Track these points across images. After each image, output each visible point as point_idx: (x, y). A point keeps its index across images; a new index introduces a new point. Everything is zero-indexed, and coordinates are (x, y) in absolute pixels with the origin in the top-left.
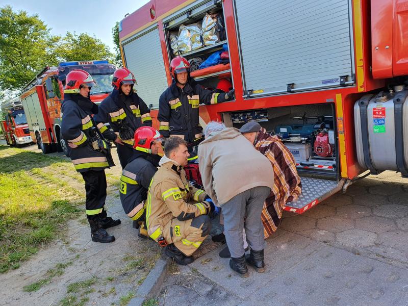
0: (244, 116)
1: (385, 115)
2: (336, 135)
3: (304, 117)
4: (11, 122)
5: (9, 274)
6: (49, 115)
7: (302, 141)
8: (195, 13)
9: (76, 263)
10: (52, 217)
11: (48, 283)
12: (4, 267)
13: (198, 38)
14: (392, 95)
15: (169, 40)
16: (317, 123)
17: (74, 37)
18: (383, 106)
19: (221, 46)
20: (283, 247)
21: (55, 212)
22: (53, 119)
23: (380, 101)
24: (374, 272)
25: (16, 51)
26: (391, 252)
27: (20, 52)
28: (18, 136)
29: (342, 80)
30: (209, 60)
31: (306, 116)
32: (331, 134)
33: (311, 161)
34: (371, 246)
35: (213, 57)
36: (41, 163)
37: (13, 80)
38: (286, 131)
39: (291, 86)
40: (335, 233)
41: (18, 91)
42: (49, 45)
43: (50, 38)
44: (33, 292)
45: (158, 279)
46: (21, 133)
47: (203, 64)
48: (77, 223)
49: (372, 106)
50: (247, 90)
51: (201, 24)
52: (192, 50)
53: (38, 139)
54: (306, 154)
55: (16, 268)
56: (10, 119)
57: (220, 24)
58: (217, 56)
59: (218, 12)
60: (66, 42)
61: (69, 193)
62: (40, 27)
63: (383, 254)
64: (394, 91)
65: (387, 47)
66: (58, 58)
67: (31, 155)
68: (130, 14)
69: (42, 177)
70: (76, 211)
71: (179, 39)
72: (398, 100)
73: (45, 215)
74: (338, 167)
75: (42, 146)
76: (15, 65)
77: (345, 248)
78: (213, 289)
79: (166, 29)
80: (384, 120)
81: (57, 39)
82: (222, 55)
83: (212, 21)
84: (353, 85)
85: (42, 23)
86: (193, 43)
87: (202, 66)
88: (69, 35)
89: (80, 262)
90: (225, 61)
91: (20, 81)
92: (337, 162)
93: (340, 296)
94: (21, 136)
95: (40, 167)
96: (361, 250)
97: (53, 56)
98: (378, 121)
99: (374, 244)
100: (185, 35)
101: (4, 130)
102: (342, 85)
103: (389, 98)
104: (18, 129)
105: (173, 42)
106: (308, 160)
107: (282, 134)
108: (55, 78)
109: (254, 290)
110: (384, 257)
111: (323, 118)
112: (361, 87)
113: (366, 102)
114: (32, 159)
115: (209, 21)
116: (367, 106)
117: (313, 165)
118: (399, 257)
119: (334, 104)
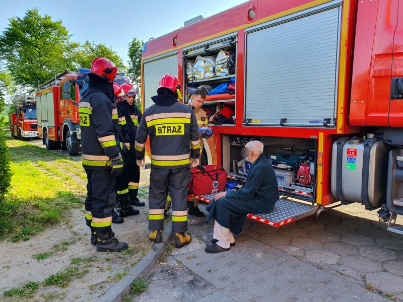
0: (241, 140)
1: (356, 155)
2: (316, 167)
3: (292, 149)
4: (21, 115)
5: (20, 243)
6: (60, 114)
7: (287, 168)
8: (212, 48)
9: (78, 243)
10: (57, 204)
11: (54, 255)
12: (16, 237)
13: (211, 69)
14: (364, 140)
15: (186, 66)
16: (302, 155)
17: (92, 46)
18: (355, 148)
19: (230, 78)
20: (258, 255)
21: (60, 201)
22: (63, 119)
23: (353, 143)
24: (331, 283)
25: (36, 51)
26: (348, 271)
27: (39, 52)
28: (24, 130)
29: (325, 122)
30: (218, 89)
31: (294, 148)
32: (312, 165)
33: (293, 187)
34: (333, 264)
35: (221, 87)
36: (46, 157)
37: (28, 76)
38: (276, 159)
39: (283, 120)
40: (305, 251)
41: (30, 88)
42: (68, 49)
43: (70, 43)
44: (41, 260)
45: (149, 264)
46: (28, 127)
47: (212, 91)
48: (80, 212)
49: (347, 146)
50: (247, 118)
51: (216, 57)
52: (204, 78)
53: (45, 135)
54: (290, 180)
55: (26, 240)
56: (20, 112)
57: (232, 60)
58: (225, 86)
59: (231, 50)
60: (84, 49)
61: (73, 187)
62: (62, 32)
63: (341, 272)
64: (366, 137)
65: (362, 102)
66: (73, 63)
67: (36, 148)
68: (154, 38)
69: (48, 170)
70: (79, 202)
71: (195, 67)
72: (367, 145)
73: (52, 201)
74: (314, 194)
75: (47, 142)
76: (32, 63)
77: (312, 264)
78: (194, 279)
79: (185, 56)
80: (355, 159)
81: (76, 46)
82: (229, 86)
83: (225, 57)
84: (333, 127)
85: (65, 29)
86: (206, 72)
87: (211, 93)
88: (88, 44)
89: (82, 243)
90: (231, 91)
91: (34, 79)
92: (314, 189)
93: (299, 297)
94: (27, 130)
95: (46, 161)
96: (324, 267)
97: (70, 60)
98: (350, 159)
99: (336, 263)
100: (200, 64)
101: (12, 122)
102: (325, 125)
103: (361, 142)
104: (25, 123)
105: (189, 68)
106: (290, 185)
107: (272, 161)
108: (73, 82)
109: (228, 284)
110: (341, 274)
111: (308, 151)
112: (340, 130)
113: (342, 142)
114: (37, 153)
115: (222, 56)
116: (343, 146)
117: (294, 190)
118: (354, 275)
119: (317, 140)
